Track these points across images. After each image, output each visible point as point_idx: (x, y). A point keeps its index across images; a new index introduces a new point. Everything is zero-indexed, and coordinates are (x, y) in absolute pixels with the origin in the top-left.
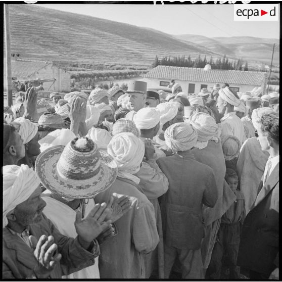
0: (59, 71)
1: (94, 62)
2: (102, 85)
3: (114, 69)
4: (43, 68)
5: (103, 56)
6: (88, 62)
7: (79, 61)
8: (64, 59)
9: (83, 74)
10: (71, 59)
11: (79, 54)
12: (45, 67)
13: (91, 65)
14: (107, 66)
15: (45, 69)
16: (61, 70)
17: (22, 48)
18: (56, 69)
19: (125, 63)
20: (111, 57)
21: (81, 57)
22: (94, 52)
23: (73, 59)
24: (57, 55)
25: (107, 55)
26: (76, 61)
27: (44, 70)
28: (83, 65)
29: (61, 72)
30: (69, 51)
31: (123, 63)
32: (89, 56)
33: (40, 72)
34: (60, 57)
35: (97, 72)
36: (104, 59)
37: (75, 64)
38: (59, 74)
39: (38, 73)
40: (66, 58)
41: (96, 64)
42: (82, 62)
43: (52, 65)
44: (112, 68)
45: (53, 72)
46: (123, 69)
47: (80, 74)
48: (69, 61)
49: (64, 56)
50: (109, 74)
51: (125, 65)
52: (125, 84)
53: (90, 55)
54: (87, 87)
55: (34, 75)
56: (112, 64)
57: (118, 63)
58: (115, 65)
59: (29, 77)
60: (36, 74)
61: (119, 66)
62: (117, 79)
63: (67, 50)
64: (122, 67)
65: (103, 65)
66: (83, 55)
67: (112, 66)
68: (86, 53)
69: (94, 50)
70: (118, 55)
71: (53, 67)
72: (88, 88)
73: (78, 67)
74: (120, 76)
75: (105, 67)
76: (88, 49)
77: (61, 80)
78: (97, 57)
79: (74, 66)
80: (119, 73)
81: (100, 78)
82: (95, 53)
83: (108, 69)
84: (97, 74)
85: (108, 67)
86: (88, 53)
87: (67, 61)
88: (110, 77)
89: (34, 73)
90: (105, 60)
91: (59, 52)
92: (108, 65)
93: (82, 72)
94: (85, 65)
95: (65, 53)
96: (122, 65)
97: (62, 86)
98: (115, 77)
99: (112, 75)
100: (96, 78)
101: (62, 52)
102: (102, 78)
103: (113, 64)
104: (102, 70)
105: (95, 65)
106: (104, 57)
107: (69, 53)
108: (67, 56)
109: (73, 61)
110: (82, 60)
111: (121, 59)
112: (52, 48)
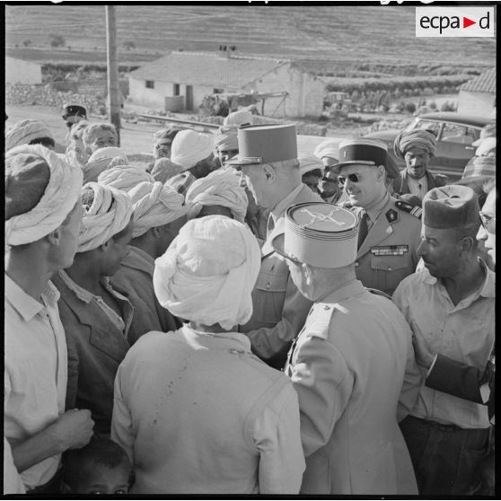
0: (302, 78)
1: (399, 62)
2: (403, 104)
3: (436, 75)
4: (271, 71)
5: (420, 49)
6: (388, 61)
7: (372, 59)
8: (345, 56)
9: (373, 84)
10: (359, 56)
11: (375, 46)
12: (275, 70)
13: (394, 67)
14: (423, 68)
15: (276, 73)
16: (305, 75)
17: (276, 37)
18: (296, 73)
19: (461, 63)
20: (436, 51)
21: (376, 51)
22: (403, 42)
23: (364, 56)
24: (335, 49)
25: (428, 47)
26: (366, 59)
27: (273, 76)
28: (378, 66)
29: (305, 79)
30: (356, 41)
31: (457, 63)
32: (393, 51)
33: (264, 79)
34: (339, 52)
35: (401, 79)
36: (420, 55)
37: (364, 65)
38: (301, 83)
39: (261, 81)
40: (349, 54)
41: (403, 65)
42: (378, 61)
43: (289, 65)
44: (433, 72)
45: (291, 80)
46: (454, 73)
47: (366, 84)
48: (355, 59)
49: (347, 50)
50: (424, 85)
51: (460, 66)
52: (450, 104)
53: (394, 48)
54: (374, 108)
55: (253, 84)
56: (433, 65)
57: (447, 62)
58: (440, 67)
59: (243, 88)
60: (258, 84)
61: (448, 69)
62: (440, 92)
63: (352, 40)
64: (453, 70)
65: (416, 66)
66: (382, 48)
67: (433, 69)
68: (387, 45)
69: (403, 39)
70: (449, 48)
71: (292, 70)
72: (377, 110)
73: (368, 70)
74: (445, 88)
75: (420, 70)
76: (392, 38)
77: (304, 94)
78: (407, 52)
79: (362, 69)
80: (444, 81)
81: (406, 91)
82: (404, 45)
83: (426, 74)
84: (400, 84)
85: (426, 70)
86: (392, 44)
87: (350, 59)
88: (426, 89)
89: (254, 82)
90: (423, 57)
91: (338, 43)
92: (426, 67)
93: (372, 80)
94: (382, 67)
95: (348, 45)
96: (455, 67)
97: (306, 107)
98: (436, 89)
99: (429, 85)
100: (397, 92)
101: (344, 44)
102: (410, 91)
103: (436, 65)
104: (413, 76)
105: (401, 67)
106: (420, 52)
107: (357, 45)
108: (352, 50)
109: (362, 60)
110: (378, 58)
111: (454, 54)
112: (326, 36)
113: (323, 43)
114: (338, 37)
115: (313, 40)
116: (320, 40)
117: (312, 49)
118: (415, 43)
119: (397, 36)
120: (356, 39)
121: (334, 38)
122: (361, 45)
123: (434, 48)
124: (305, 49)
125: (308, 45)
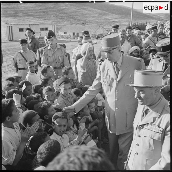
5: (96, 24)
25: (98, 23)
53: (88, 24)
59: (94, 33)
69: (91, 21)
70: (105, 23)
71: (102, 28)
76: (87, 20)
101: (72, 23)
111: (106, 25)
112: (66, 20)
113: (66, 22)
114: (70, 20)
115: (62, 21)
116: (65, 22)
117: (62, 24)
118: (94, 22)
119: (89, 20)
120: (76, 21)
121: (69, 21)
122: (78, 23)
123: (100, 23)
124: (60, 24)
125: (61, 23)
